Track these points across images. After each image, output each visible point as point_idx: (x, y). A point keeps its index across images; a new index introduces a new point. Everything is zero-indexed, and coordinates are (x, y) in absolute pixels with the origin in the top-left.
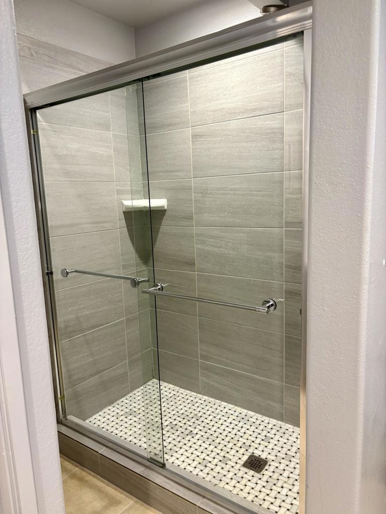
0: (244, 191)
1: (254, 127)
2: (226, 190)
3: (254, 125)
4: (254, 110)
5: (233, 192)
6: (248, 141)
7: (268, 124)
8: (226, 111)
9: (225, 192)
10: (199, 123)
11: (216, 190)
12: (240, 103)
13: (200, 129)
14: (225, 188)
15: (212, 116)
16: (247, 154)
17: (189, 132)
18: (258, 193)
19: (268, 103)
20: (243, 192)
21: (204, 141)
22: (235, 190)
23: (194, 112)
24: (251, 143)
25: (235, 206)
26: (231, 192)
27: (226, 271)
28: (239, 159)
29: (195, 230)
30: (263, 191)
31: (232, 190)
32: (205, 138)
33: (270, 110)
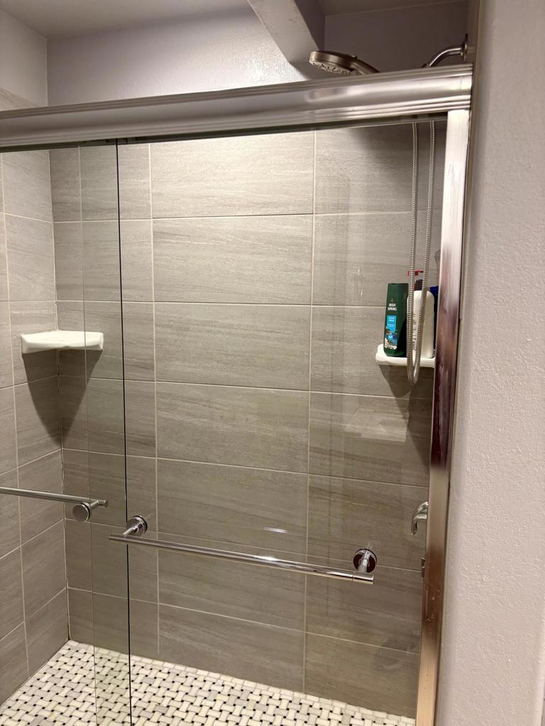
0: (245, 330)
1: (264, 231)
2: (215, 326)
3: (264, 228)
4: (265, 205)
5: (228, 330)
6: (254, 253)
7: (287, 229)
8: (216, 201)
9: (213, 328)
10: (168, 214)
11: (198, 325)
12: (241, 191)
13: (168, 224)
14: (212, 322)
15: (192, 206)
16: (251, 273)
17: (149, 226)
18: (270, 334)
19: (288, 197)
20: (243, 332)
21: (177, 243)
22: (231, 326)
23: (160, 194)
24: (259, 256)
25: (230, 353)
26: (223, 330)
27: (211, 456)
28: (239, 279)
29: (157, 387)
30: (277, 333)
31: (225, 327)
32: (178, 239)
33: (291, 209)
